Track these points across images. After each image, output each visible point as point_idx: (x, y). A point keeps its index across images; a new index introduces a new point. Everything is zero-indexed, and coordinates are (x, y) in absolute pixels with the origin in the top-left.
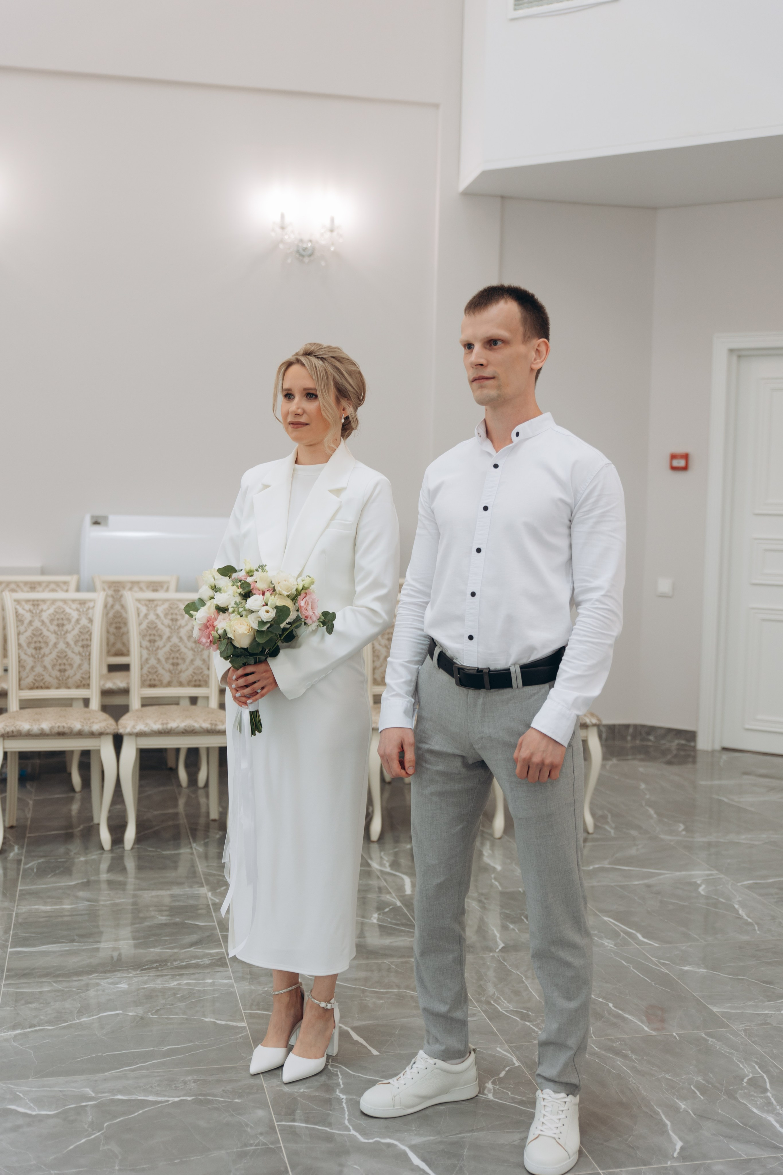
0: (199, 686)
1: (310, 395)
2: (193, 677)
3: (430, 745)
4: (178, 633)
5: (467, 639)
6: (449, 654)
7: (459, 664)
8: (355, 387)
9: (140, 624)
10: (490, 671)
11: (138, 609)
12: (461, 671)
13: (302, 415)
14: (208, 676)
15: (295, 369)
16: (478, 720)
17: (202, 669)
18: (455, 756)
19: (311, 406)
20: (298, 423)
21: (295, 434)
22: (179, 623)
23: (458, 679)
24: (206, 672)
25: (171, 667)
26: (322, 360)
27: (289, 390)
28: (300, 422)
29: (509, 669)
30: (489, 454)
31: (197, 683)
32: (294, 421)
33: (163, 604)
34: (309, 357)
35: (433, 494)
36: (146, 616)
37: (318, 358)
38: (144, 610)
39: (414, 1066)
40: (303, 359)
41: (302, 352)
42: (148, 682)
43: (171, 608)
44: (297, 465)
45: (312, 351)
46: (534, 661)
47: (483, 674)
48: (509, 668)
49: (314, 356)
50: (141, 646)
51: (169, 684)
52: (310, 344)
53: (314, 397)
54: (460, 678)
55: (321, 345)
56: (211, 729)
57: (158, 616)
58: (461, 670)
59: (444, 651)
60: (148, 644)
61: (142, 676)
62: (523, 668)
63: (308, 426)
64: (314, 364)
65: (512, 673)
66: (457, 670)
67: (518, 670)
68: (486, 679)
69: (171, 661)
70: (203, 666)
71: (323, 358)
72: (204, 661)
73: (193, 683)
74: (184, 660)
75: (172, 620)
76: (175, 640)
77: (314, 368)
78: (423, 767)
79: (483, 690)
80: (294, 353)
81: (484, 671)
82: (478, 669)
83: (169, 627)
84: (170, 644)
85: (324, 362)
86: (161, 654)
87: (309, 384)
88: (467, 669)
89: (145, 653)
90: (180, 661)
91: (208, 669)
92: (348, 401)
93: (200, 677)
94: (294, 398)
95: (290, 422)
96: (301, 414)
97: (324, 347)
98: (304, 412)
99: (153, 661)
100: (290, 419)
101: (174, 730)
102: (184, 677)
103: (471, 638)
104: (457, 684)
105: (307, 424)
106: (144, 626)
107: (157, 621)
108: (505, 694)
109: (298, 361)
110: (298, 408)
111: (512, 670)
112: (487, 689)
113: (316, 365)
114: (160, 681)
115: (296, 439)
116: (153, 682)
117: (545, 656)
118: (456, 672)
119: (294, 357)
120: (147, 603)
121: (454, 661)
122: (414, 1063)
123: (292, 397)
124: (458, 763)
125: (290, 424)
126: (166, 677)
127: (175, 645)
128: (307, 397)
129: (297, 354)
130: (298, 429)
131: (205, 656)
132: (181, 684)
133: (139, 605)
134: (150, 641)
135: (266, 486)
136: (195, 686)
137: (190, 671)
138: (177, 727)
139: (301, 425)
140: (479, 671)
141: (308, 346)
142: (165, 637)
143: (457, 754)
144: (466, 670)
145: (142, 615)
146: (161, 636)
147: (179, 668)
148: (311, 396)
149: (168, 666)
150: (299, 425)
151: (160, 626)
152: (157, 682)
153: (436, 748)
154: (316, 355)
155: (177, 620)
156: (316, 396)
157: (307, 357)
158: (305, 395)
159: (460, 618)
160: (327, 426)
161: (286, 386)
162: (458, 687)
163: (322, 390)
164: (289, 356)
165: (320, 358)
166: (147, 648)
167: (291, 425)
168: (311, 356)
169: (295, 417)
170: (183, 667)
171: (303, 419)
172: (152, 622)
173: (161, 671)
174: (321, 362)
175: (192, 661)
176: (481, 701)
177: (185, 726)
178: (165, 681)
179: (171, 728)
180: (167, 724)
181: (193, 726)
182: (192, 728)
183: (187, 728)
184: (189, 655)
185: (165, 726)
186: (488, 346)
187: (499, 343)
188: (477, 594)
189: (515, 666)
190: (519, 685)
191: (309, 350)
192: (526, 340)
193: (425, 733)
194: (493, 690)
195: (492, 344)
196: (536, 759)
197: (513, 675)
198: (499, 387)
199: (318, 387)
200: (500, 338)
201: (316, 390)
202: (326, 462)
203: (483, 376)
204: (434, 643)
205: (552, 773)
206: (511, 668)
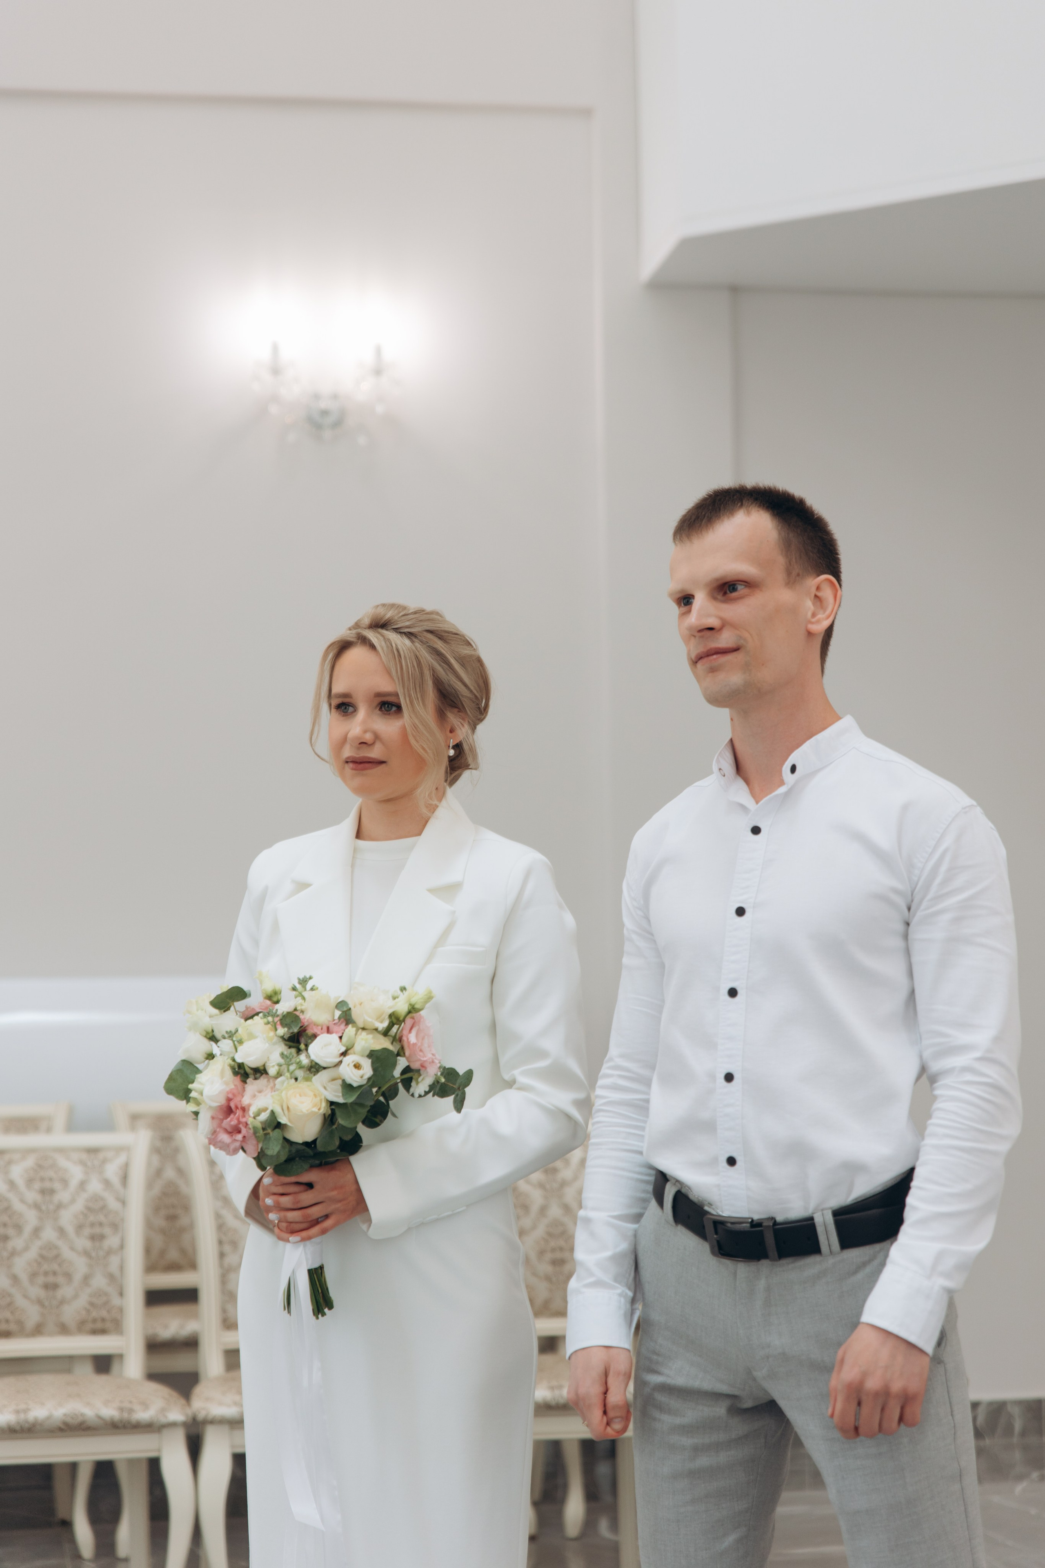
0: (103, 1332)
1: (389, 705)
2: (88, 1311)
3: (668, 1376)
4: (56, 1219)
5: (727, 1164)
6: (695, 1195)
7: (714, 1213)
8: (472, 688)
10: (775, 1223)
12: (720, 1227)
13: (373, 744)
14: (121, 1310)
15: (356, 654)
16: (758, 1322)
17: (106, 1294)
18: (716, 1396)
19: (388, 727)
20: (364, 760)
21: (358, 781)
22: (57, 1198)
23: (715, 1243)
24: (116, 1301)
25: (42, 1293)
26: (409, 638)
27: (346, 695)
28: (369, 758)
29: (811, 1219)
30: (741, 807)
31: (99, 1325)
32: (357, 756)
34: (384, 632)
37: (400, 633)
40: (371, 635)
41: (367, 621)
43: (40, 1166)
44: (360, 842)
45: (390, 621)
46: (859, 1200)
47: (761, 1231)
48: (811, 1216)
49: (394, 629)
51: (38, 1331)
52: (384, 605)
53: (394, 709)
54: (718, 1242)
55: (405, 608)
57: (12, 1184)
58: (719, 1224)
59: (683, 1191)
62: (839, 1214)
63: (383, 765)
64: (394, 645)
65: (817, 1225)
66: (712, 1225)
67: (830, 1219)
68: (770, 1240)
69: (41, 1280)
70: (109, 1290)
71: (411, 633)
72: (111, 1277)
73: (90, 1326)
74: (68, 1276)
75: (43, 1192)
76: (49, 1234)
77: (396, 652)
78: (655, 1419)
79: (765, 1263)
80: (352, 623)
81: (764, 1224)
82: (753, 1220)
83: (36, 1206)
84: (38, 1243)
85: (413, 642)
86: (20, 1265)
87: (386, 686)
88: (733, 1223)
90: (60, 1280)
91: (121, 1294)
92: (460, 714)
93: (104, 1313)
94: (355, 710)
95: (348, 758)
96: (370, 743)
97: (410, 611)
98: (377, 737)
100: (347, 752)
102: (71, 1313)
103: (731, 1161)
104: (713, 1253)
105: (382, 762)
107: (10, 1195)
108: (810, 1266)
109: (364, 641)
110: (365, 732)
111: (818, 1219)
112: (773, 1260)
113: (400, 647)
114: (20, 1323)
115: (359, 791)
117: (879, 1189)
118: (709, 1229)
119: (354, 631)
121: (706, 1208)
123: (351, 709)
124: (720, 1410)
125: (347, 762)
126: (32, 1315)
127: (50, 1246)
128: (381, 708)
129: (357, 625)
130: (365, 772)
131: (114, 1267)
132: (64, 1330)
135: (302, 886)
136: (95, 1332)
137: (82, 1301)
139: (370, 765)
140: (755, 1224)
141: (381, 611)
142: (28, 1229)
143: (720, 1391)
144: (729, 1225)
146: (19, 1228)
147: (59, 1293)
148: (388, 707)
149: (36, 1291)
150: (367, 765)
151: (17, 1206)
152: (12, 1327)
153: (680, 1381)
154: (396, 629)
155: (52, 1192)
156: (399, 708)
157: (379, 633)
158: (377, 706)
159: (710, 1127)
160: (421, 764)
161: (338, 689)
162: (715, 1258)
163: (410, 696)
164: (341, 631)
165: (405, 633)
167: (351, 765)
168: (387, 630)
169: (358, 749)
170: (66, 1291)
171: (375, 753)
173: (20, 1301)
174: (407, 642)
175: (86, 1279)
176: (762, 1284)
177: (65, 1415)
178: (30, 1324)
179: (36, 1419)
180: (26, 1411)
181: (82, 1415)
182: (80, 1419)
183: (69, 1420)
184: (80, 1266)
185: (22, 1416)
186: (720, 597)
187: (739, 587)
188: (736, 1076)
189: (825, 1212)
190: (833, 1248)
191: (382, 618)
192: (792, 579)
193: (658, 1355)
194: (784, 1261)
195: (728, 592)
196: (873, 1384)
197: (820, 1230)
198: (746, 667)
199: (402, 690)
200: (741, 577)
201: (397, 695)
202: (420, 834)
203: (716, 648)
204: (662, 1178)
205: (908, 1411)
206: (815, 1216)
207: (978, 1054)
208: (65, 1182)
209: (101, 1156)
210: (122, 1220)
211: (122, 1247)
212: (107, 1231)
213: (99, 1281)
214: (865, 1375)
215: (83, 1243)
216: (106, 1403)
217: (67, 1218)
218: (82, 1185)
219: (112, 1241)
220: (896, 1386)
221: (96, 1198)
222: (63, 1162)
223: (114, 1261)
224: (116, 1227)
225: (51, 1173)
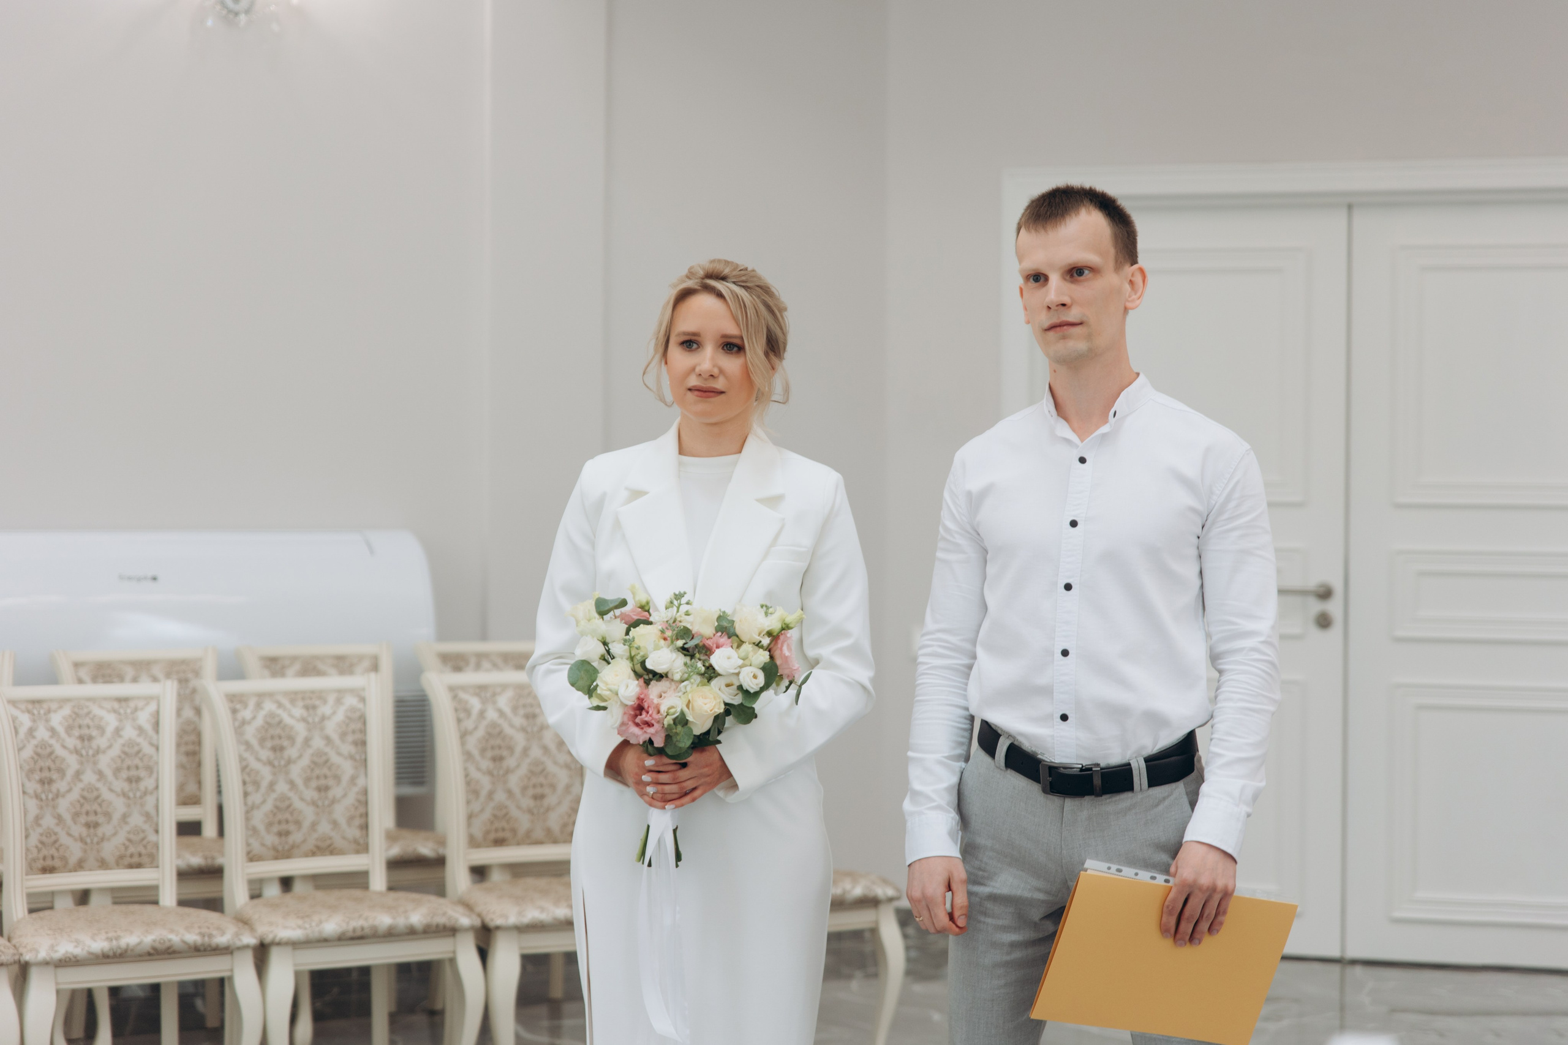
0: (139, 866)
1: (732, 346)
2: (126, 848)
4: (95, 763)
5: (1059, 720)
6: (1027, 745)
7: (1049, 761)
9: (20, 750)
10: (1101, 768)
11: (14, 719)
12: (1054, 771)
13: (718, 377)
14: (156, 846)
16: (1080, 844)
17: (143, 831)
19: (732, 364)
20: (708, 390)
21: (700, 406)
22: (94, 744)
23: (1048, 784)
24: (152, 837)
25: (84, 831)
26: (747, 291)
28: (714, 388)
29: (1129, 764)
30: (1068, 441)
31: (136, 860)
32: (704, 386)
33: (61, 707)
35: (975, 501)
36: (31, 732)
37: (739, 285)
38: (25, 720)
42: (40, 864)
43: (77, 715)
44: (681, 458)
46: (1162, 749)
47: (1090, 774)
48: (1128, 762)
50: (24, 793)
51: (80, 866)
53: (735, 349)
54: (1051, 782)
56: (203, 945)
57: (53, 731)
58: (1053, 769)
59: (1015, 744)
60: (38, 788)
61: (27, 850)
62: (1149, 761)
63: (723, 395)
65: (1133, 769)
66: (1047, 770)
67: (1143, 765)
69: (83, 819)
70: (146, 827)
72: (147, 816)
73: (127, 861)
74: (108, 815)
75: (81, 738)
76: (89, 777)
79: (1089, 798)
81: (1091, 769)
82: (1082, 766)
83: (77, 752)
84: (80, 785)
85: (750, 295)
86: (64, 806)
87: (729, 329)
88: (1063, 768)
89: (32, 804)
90: (101, 819)
91: (157, 831)
93: (141, 849)
94: (701, 347)
95: (692, 387)
98: (721, 371)
99: (49, 821)
101: (132, 950)
102: (109, 850)
103: (1064, 718)
104: (1044, 791)
105: (722, 392)
106: (28, 752)
107: (53, 742)
108: (1123, 800)
109: (709, 289)
111: (1134, 765)
112: (1096, 795)
114: (64, 859)
116: (49, 863)
118: (1043, 773)
120: (30, 706)
121: (1039, 756)
123: (696, 346)
125: (690, 390)
126: (75, 851)
127: (91, 788)
128: (723, 347)
130: (708, 400)
131: (150, 807)
132: (103, 865)
133: (16, 712)
134: (42, 782)
135: (636, 494)
136: (131, 866)
137: (120, 838)
138: (139, 944)
139: (711, 394)
140: (1083, 768)
141: (717, 265)
142: (70, 773)
144: (1060, 769)
145: (23, 731)
146: (62, 772)
147: (100, 831)
148: (730, 347)
149: (78, 830)
150: (708, 394)
151: (59, 751)
152: (57, 863)
154: (734, 282)
155: (90, 738)
156: (742, 348)
158: (721, 345)
159: (1046, 691)
162: (1046, 795)
163: (750, 339)
165: (742, 286)
166: (37, 796)
167: (693, 393)
169: (703, 380)
170: (106, 829)
171: (719, 384)
172: (43, 745)
173: (64, 839)
174: (745, 294)
175: (125, 818)
176: (1084, 814)
177: (154, 941)
178: (73, 860)
179: (128, 945)
180: (117, 938)
181: (170, 940)
182: (167, 944)
183: (157, 945)
184: (119, 806)
185: (114, 943)
186: (1068, 277)
187: (1086, 272)
188: (1071, 652)
189: (1138, 759)
190: (1143, 787)
191: (721, 273)
192: (1118, 267)
193: (984, 871)
194: (1104, 797)
195: (1075, 275)
197: (1135, 773)
198: (1089, 337)
199: (746, 334)
200: (1089, 264)
201: (742, 338)
202: (739, 452)
203: (1067, 321)
204: (991, 731)
206: (1131, 762)
207: (1262, 639)
208: (102, 730)
209: (132, 704)
210: (157, 763)
211: (157, 787)
212: (142, 773)
213: (136, 820)
215: (120, 785)
216: (188, 929)
217: (105, 762)
218: (118, 732)
219: (148, 783)
221: (131, 743)
222: (96, 711)
223: (150, 800)
224: (150, 769)
225: (87, 721)
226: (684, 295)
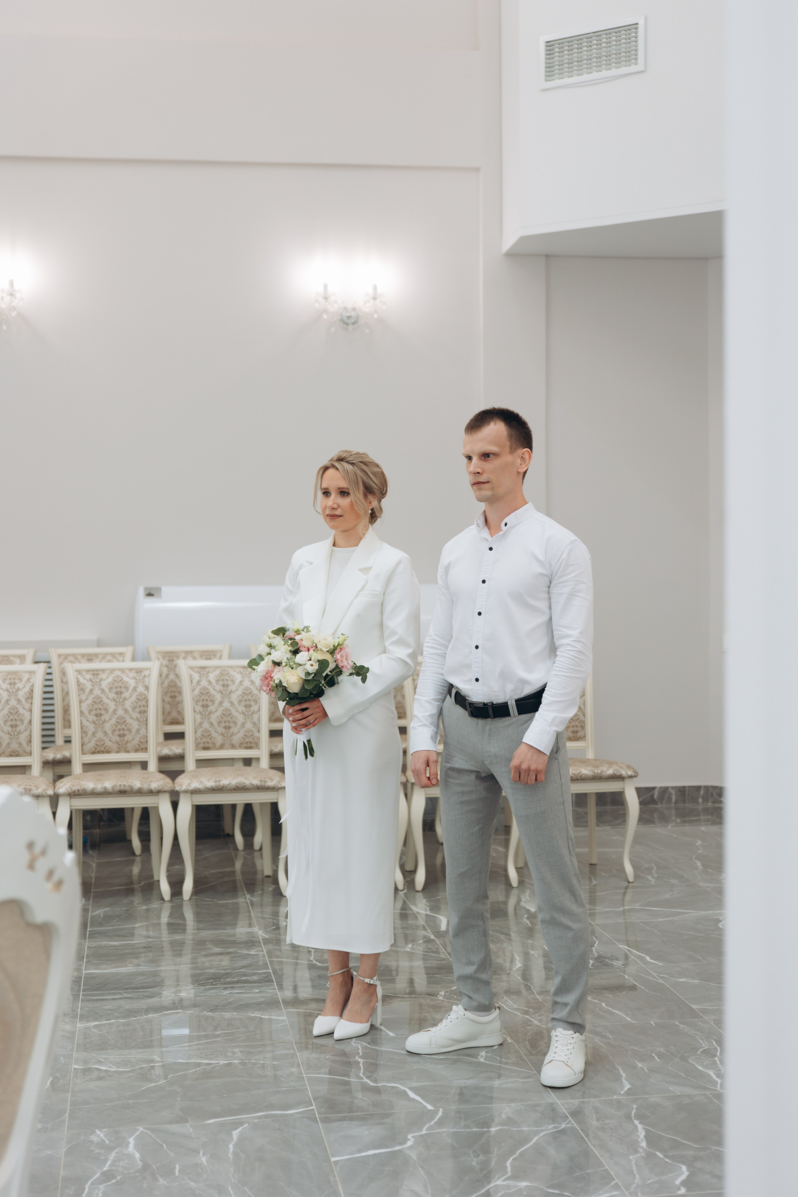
0: (251, 748)
1: (344, 493)
2: (244, 739)
3: (452, 764)
4: (229, 698)
5: (475, 681)
6: (463, 692)
7: (470, 700)
8: (379, 486)
9: (193, 690)
10: (493, 704)
11: (191, 676)
12: (472, 705)
13: (337, 509)
14: (259, 738)
15: (331, 472)
16: (486, 742)
17: (252, 731)
18: (471, 771)
19: (345, 502)
20: (334, 515)
21: (332, 523)
22: (229, 688)
23: (470, 712)
24: (256, 734)
25: (223, 730)
26: (352, 465)
27: (327, 488)
28: (336, 514)
29: (507, 703)
30: (486, 539)
31: (249, 745)
32: (332, 514)
33: (214, 671)
34: (342, 463)
36: (199, 682)
37: (348, 463)
38: (196, 677)
39: (449, 1017)
40: (336, 464)
41: (335, 458)
42: (202, 745)
43: (222, 674)
44: (334, 548)
45: (345, 458)
46: (526, 695)
47: (487, 708)
50: (194, 711)
51: (222, 747)
52: (342, 451)
53: (346, 494)
54: (471, 711)
55: (351, 452)
56: (261, 786)
57: (210, 682)
58: (471, 704)
59: (459, 691)
60: (201, 709)
61: (196, 739)
62: (518, 701)
64: (346, 468)
65: (509, 705)
66: (468, 704)
67: (514, 703)
68: (491, 711)
69: (223, 725)
70: (253, 729)
71: (353, 463)
72: (254, 724)
73: (245, 745)
74: (235, 723)
75: (223, 686)
76: (226, 704)
77: (346, 471)
78: (447, 781)
79: (489, 719)
80: (329, 458)
81: (488, 704)
82: (484, 703)
83: (221, 692)
84: (222, 708)
85: (353, 466)
86: (214, 718)
87: (343, 484)
88: (476, 704)
89: (198, 717)
90: (232, 725)
91: (259, 731)
92: (374, 496)
93: (251, 740)
94: (331, 495)
95: (328, 514)
96: (336, 508)
97: (353, 454)
98: (339, 506)
99: (206, 725)
100: (328, 512)
101: (226, 787)
102: (236, 739)
103: (477, 680)
104: (469, 716)
105: (342, 516)
106: (197, 692)
107: (209, 687)
108: (506, 721)
109: (333, 466)
110: (334, 504)
111: (509, 703)
112: (492, 718)
113: (349, 469)
114: (214, 743)
115: (333, 527)
116: (206, 745)
117: (534, 691)
118: (468, 706)
119: (330, 462)
120: (200, 670)
121: (467, 698)
122: (449, 1015)
123: (329, 494)
124: (473, 777)
125: (328, 516)
126: (219, 740)
127: (227, 710)
128: (341, 494)
129: (332, 460)
130: (335, 520)
131: (255, 718)
132: (233, 747)
133: (192, 673)
134: (203, 706)
136: (247, 748)
137: (241, 734)
139: (337, 517)
140: (484, 704)
141: (341, 453)
142: (217, 702)
143: (472, 770)
144: (475, 705)
145: (195, 681)
146: (213, 701)
147: (231, 730)
149: (221, 730)
150: (335, 517)
151: (212, 692)
152: (210, 745)
153: (458, 766)
154: (347, 461)
155: (228, 686)
156: (348, 494)
157: (340, 463)
158: (339, 493)
159: (469, 666)
160: (358, 516)
161: (324, 485)
162: (470, 718)
163: (353, 489)
164: (325, 462)
165: (350, 463)
166: (200, 713)
167: (329, 517)
168: (343, 462)
169: (332, 510)
170: (234, 730)
171: (338, 512)
172: (204, 688)
173: (214, 734)
174: (351, 467)
175: (243, 724)
176: (488, 728)
178: (218, 744)
179: (223, 784)
184: (240, 719)
186: (482, 458)
187: (491, 456)
188: (479, 647)
189: (512, 700)
190: (515, 714)
191: (341, 457)
192: (512, 451)
193: (450, 756)
194: (496, 719)
195: (486, 457)
196: (524, 766)
197: (510, 707)
198: (492, 489)
199: (349, 486)
200: (492, 452)
201: (348, 489)
202: (357, 545)
203: (481, 481)
204: (451, 686)
205: (538, 777)
206: (508, 702)
208: (233, 681)
210: (259, 698)
211: (259, 710)
212: (252, 703)
213: (249, 725)
214: (521, 763)
215: (241, 708)
216: (251, 778)
217: (234, 697)
218: (241, 683)
219: (255, 708)
220: (533, 767)
221: (247, 688)
222: (232, 673)
223: (256, 716)
224: (256, 701)
225: (227, 677)
226: (326, 469)
